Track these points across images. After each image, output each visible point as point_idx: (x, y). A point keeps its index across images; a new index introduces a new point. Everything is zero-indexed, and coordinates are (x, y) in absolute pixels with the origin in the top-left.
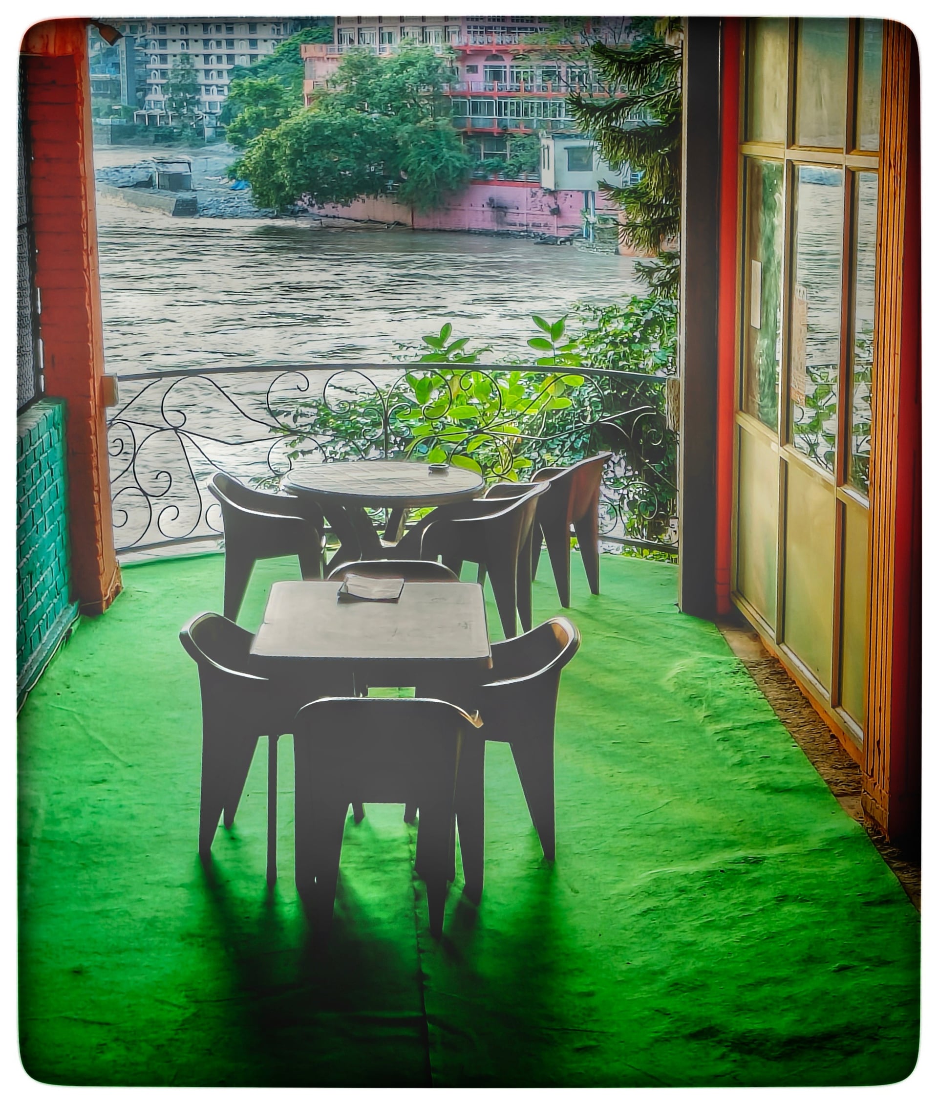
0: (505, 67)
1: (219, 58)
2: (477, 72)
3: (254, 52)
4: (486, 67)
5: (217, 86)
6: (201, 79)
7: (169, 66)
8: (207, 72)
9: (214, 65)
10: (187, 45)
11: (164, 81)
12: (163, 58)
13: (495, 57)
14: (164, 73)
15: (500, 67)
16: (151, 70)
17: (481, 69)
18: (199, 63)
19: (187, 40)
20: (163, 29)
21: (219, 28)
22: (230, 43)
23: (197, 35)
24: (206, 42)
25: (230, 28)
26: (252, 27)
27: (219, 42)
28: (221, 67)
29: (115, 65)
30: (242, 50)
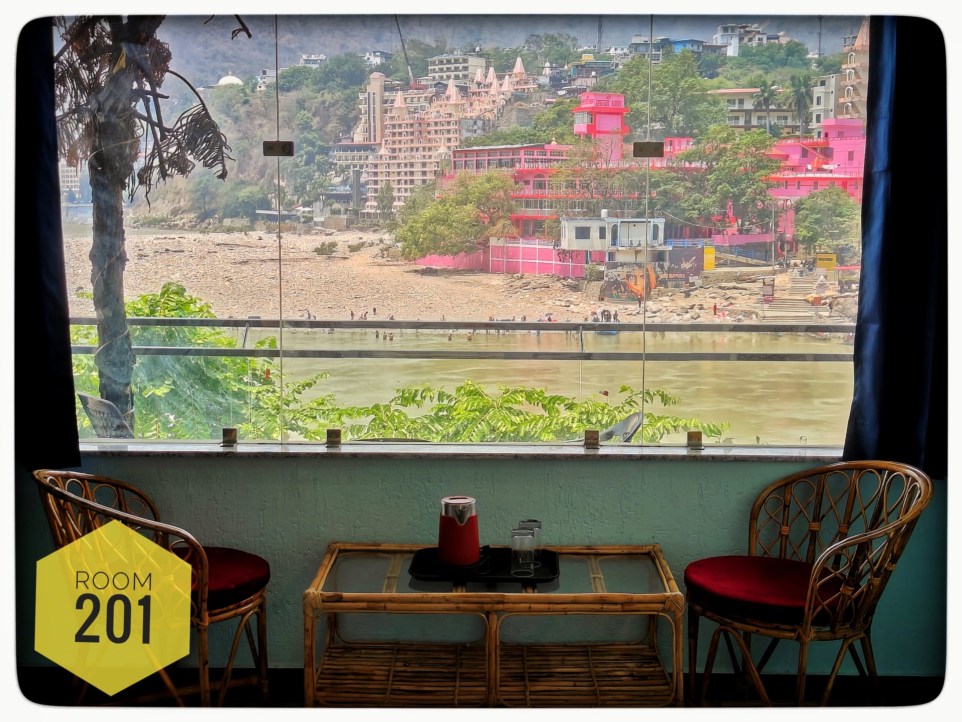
0: (545, 181)
1: (406, 182)
2: (529, 184)
3: (425, 178)
4: (534, 181)
5: (404, 197)
6: (395, 194)
7: (378, 186)
8: (399, 190)
9: (403, 186)
10: (389, 175)
11: (376, 195)
12: (376, 182)
13: (540, 176)
14: (376, 191)
15: (542, 181)
16: (369, 188)
17: (531, 183)
18: (395, 186)
19: (388, 172)
20: (376, 166)
21: (406, 165)
22: (412, 173)
23: (395, 169)
24: (399, 173)
25: (412, 165)
26: (424, 165)
27: (406, 173)
28: (406, 186)
29: (351, 186)
30: (418, 177)
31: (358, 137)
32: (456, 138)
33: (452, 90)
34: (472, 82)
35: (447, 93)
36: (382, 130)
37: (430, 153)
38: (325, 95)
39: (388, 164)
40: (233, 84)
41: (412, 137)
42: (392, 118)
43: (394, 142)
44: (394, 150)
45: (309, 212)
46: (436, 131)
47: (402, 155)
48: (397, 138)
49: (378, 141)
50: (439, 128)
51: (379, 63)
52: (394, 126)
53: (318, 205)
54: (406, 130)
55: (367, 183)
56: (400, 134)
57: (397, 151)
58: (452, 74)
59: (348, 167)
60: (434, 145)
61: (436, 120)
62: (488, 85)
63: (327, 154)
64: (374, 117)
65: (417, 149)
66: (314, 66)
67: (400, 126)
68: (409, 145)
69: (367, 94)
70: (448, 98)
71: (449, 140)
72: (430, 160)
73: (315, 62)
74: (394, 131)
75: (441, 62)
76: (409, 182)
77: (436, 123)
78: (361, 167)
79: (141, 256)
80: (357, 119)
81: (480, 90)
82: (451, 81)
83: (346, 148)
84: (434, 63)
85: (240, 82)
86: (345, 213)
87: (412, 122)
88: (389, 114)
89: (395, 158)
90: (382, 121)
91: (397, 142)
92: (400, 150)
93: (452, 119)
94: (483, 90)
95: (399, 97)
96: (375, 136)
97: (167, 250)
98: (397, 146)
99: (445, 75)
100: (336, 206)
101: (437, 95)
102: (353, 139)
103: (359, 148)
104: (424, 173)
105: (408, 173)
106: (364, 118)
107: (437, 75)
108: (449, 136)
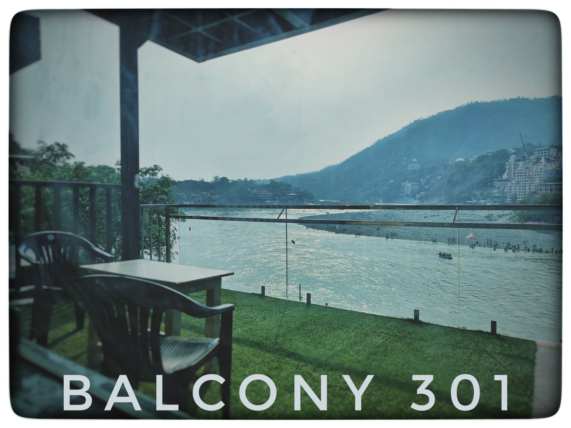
1: (522, 192)
3: (530, 191)
5: (521, 197)
6: (518, 196)
7: (511, 194)
8: (519, 195)
11: (510, 196)
12: (510, 192)
16: (508, 194)
18: (518, 193)
19: (516, 189)
20: (511, 187)
21: (522, 187)
22: (525, 189)
23: (518, 187)
24: (520, 189)
25: (525, 187)
26: (530, 186)
27: (522, 189)
28: (522, 194)
29: (501, 193)
30: (527, 191)
31: (505, 176)
32: (544, 177)
33: (543, 160)
34: (552, 157)
35: (541, 161)
36: (514, 175)
37: (533, 182)
38: (493, 163)
39: (516, 186)
40: (461, 161)
41: (526, 177)
42: (518, 170)
43: (518, 179)
44: (518, 181)
45: (485, 202)
46: (535, 175)
47: (521, 183)
48: (520, 177)
49: (512, 178)
50: (537, 173)
51: (514, 152)
52: (519, 173)
53: (489, 200)
54: (523, 174)
55: (507, 192)
56: (521, 176)
57: (519, 181)
58: (543, 155)
59: (500, 187)
60: (534, 179)
61: (536, 171)
62: (558, 158)
63: (492, 183)
64: (511, 170)
65: (527, 181)
66: (490, 154)
67: (521, 173)
68: (524, 179)
69: (508, 163)
70: (541, 163)
71: (541, 178)
72: (532, 185)
73: (490, 152)
74: (518, 175)
75: (539, 151)
76: (523, 192)
77: (536, 172)
78: (505, 187)
79: (426, 217)
80: (504, 171)
81: (555, 160)
82: (543, 157)
83: (499, 181)
84: (536, 151)
85: (464, 160)
86: (498, 203)
87: (526, 171)
88: (517, 169)
89: (518, 184)
90: (514, 172)
91: (519, 179)
92: (521, 181)
93: (542, 170)
94: (556, 159)
95: (521, 163)
96: (511, 176)
97: (434, 215)
98: (519, 180)
99: (540, 155)
100: (495, 200)
101: (537, 162)
102: (502, 178)
103: (505, 181)
104: (530, 189)
105: (523, 189)
106: (507, 171)
107: (537, 155)
108: (541, 176)
